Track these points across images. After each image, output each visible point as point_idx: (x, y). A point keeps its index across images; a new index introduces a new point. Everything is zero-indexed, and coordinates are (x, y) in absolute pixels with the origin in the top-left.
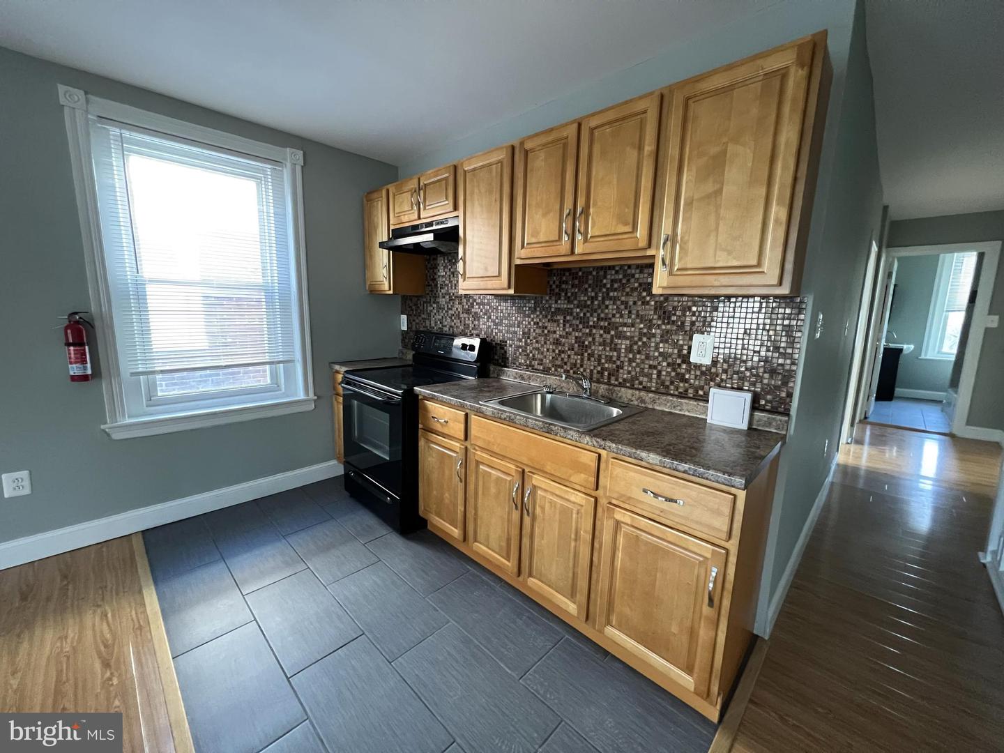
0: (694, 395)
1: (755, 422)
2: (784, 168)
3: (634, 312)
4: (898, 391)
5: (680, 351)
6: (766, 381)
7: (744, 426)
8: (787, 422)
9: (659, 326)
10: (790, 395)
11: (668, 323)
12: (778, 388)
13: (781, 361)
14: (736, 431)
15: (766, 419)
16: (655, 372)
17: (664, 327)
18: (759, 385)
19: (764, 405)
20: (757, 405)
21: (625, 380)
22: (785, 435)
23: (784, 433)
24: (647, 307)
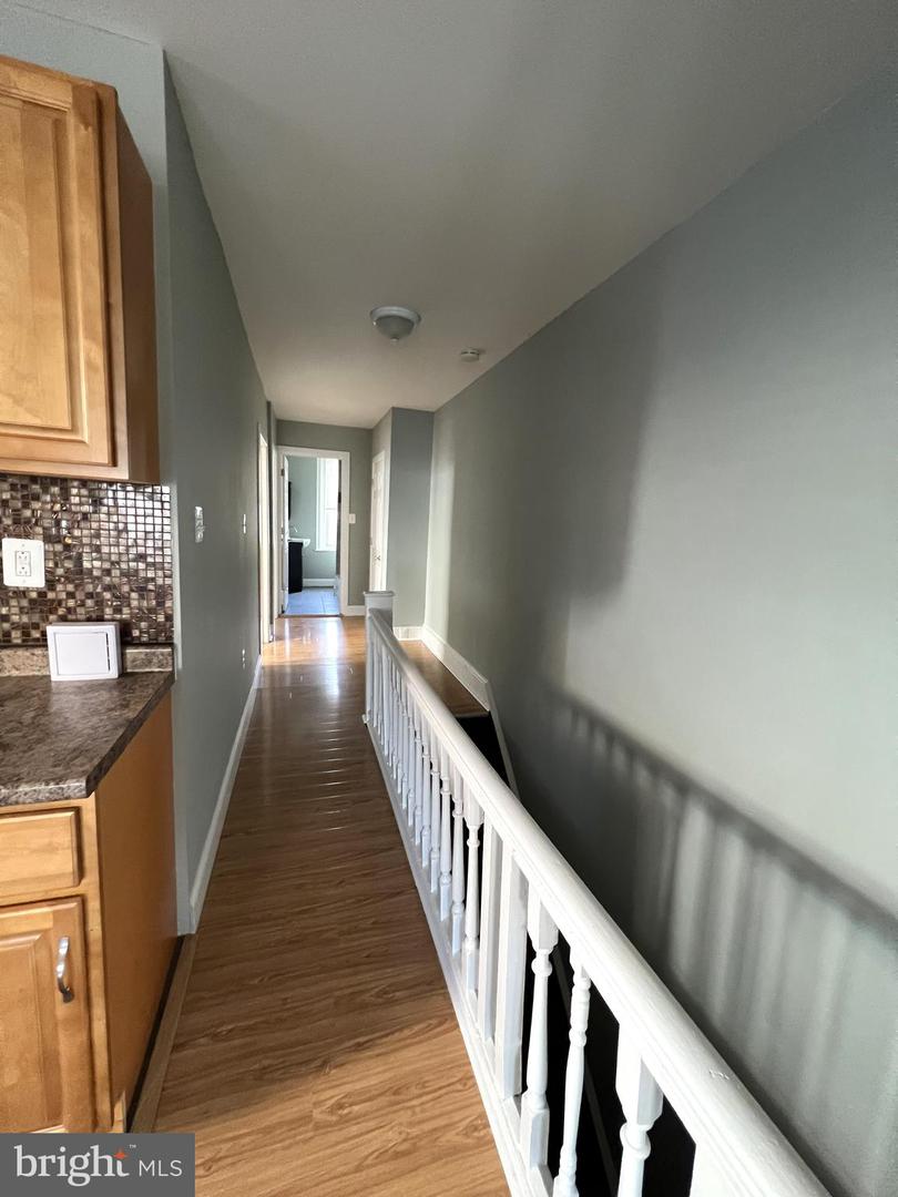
0: (24, 641)
1: (129, 664)
2: (87, 281)
4: (306, 582)
6: (134, 603)
7: (113, 673)
8: (172, 654)
10: (169, 618)
12: (151, 610)
13: (150, 574)
14: (102, 685)
15: (143, 656)
18: (126, 610)
19: (139, 638)
20: (129, 639)
22: (172, 673)
23: (170, 669)
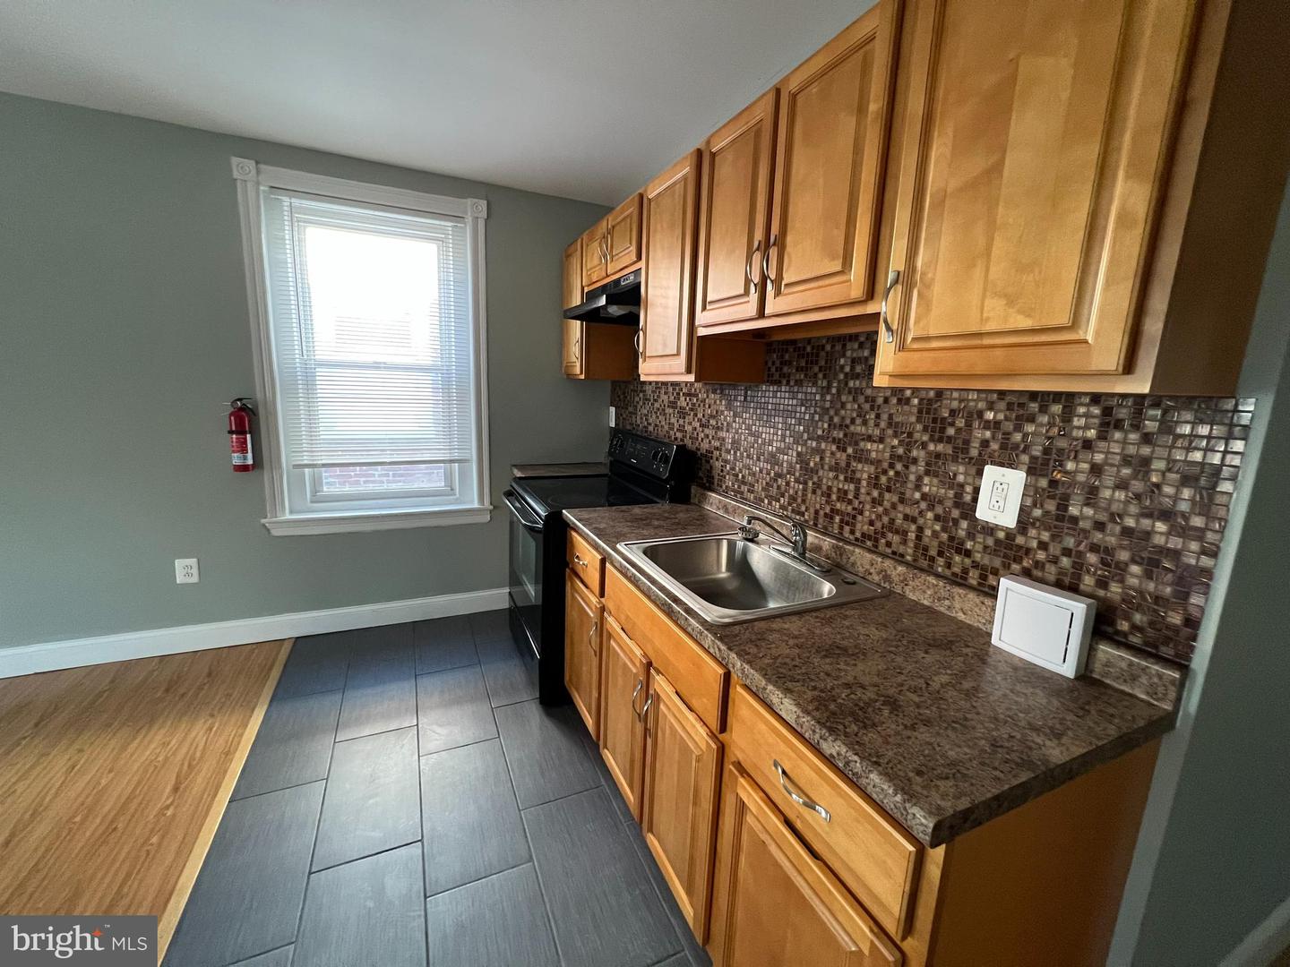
0: (979, 584)
1: (1097, 666)
3: (885, 417)
5: (959, 496)
6: (1133, 581)
7: (1068, 670)
8: (1181, 685)
9: (924, 445)
11: (940, 440)
13: (1174, 544)
15: (1124, 665)
16: (913, 527)
17: (931, 447)
18: (1115, 588)
19: (1126, 634)
20: (1110, 630)
21: (863, 535)
22: (1171, 715)
23: (1168, 707)
24: (906, 408)
